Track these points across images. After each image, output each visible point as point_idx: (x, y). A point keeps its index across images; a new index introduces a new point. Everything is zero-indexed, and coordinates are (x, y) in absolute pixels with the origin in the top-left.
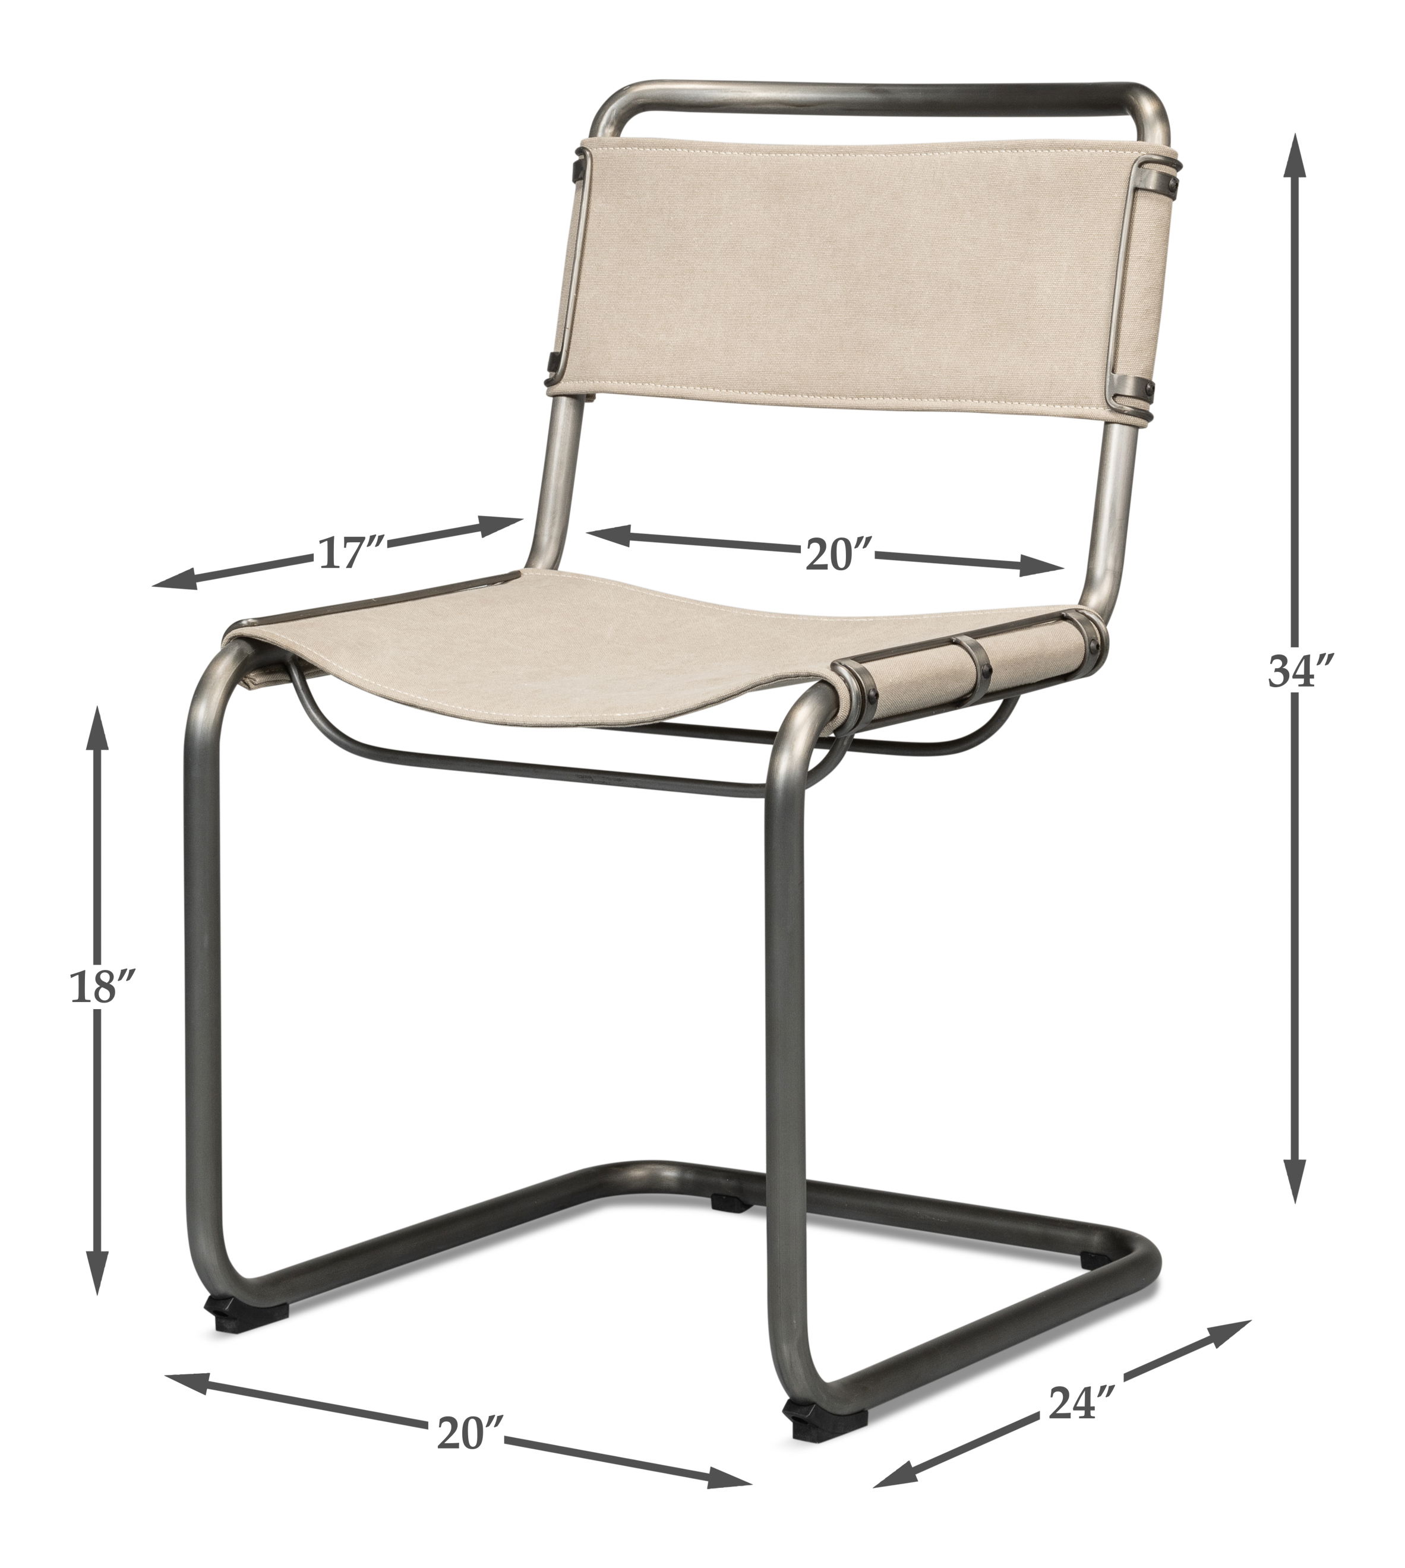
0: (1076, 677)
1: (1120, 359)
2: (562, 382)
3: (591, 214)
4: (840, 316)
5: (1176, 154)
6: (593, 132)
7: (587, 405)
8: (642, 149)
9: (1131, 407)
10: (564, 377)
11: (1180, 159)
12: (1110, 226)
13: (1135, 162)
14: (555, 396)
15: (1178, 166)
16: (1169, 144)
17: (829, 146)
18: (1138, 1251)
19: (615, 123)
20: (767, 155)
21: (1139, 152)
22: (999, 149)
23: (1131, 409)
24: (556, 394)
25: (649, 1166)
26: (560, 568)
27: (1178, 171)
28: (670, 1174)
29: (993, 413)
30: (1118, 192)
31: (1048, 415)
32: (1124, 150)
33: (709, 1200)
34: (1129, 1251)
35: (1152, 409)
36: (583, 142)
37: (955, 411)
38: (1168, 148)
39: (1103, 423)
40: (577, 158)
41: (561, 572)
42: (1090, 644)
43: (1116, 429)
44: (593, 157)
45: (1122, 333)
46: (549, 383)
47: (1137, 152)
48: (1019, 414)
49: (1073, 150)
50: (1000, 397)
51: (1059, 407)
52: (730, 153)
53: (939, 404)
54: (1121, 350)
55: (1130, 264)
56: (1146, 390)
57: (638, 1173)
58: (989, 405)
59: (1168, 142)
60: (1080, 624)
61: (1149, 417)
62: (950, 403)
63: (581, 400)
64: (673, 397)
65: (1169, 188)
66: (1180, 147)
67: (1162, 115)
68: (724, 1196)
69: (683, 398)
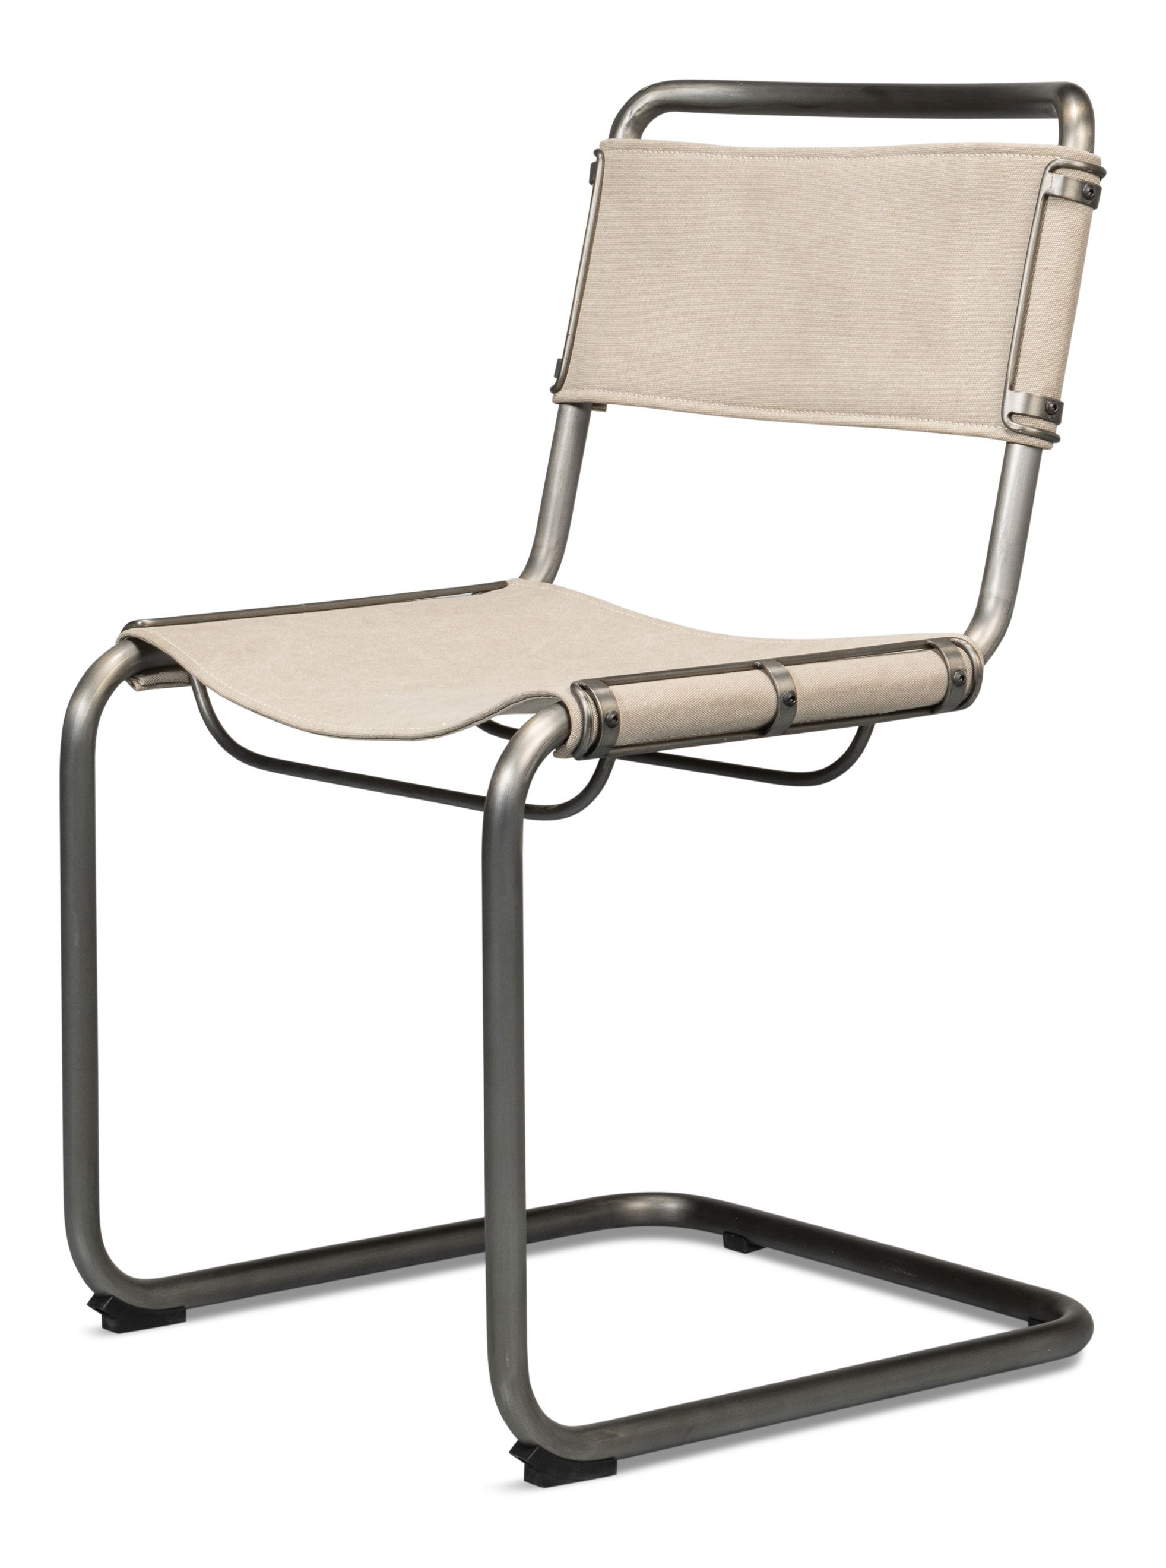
0: (940, 711)
1: (1020, 376)
2: (563, 389)
3: (599, 218)
4: (792, 326)
5: (1099, 160)
6: (613, 134)
7: (594, 414)
8: (646, 152)
9: (1037, 429)
10: (565, 384)
11: (1103, 165)
12: (1019, 235)
13: (1047, 167)
14: (561, 404)
15: (1100, 173)
16: (1092, 151)
17: (803, 149)
18: (1067, 1315)
19: (632, 124)
20: (751, 158)
21: (1054, 156)
22: (935, 153)
23: (1035, 430)
24: (562, 401)
25: (652, 1198)
26: (556, 582)
27: (1101, 178)
28: (672, 1206)
29: (905, 429)
30: (1027, 199)
31: (951, 433)
32: (1039, 154)
33: (721, 1237)
34: (1059, 1315)
35: (1060, 430)
36: (602, 144)
37: (874, 427)
38: (1092, 154)
39: (1005, 443)
40: (594, 159)
41: (556, 587)
42: (952, 676)
43: (1017, 449)
44: (606, 159)
45: (1023, 348)
46: (555, 389)
47: (1051, 157)
48: (926, 431)
49: (994, 155)
50: (913, 413)
51: (963, 424)
52: (720, 156)
53: (863, 419)
54: (1021, 366)
55: (1036, 274)
56: (1053, 411)
57: (639, 1205)
58: (902, 422)
59: (1091, 146)
60: (945, 655)
61: (1054, 439)
62: (871, 419)
63: (585, 408)
64: (647, 407)
65: (1090, 197)
66: (1103, 154)
67: (1089, 117)
68: (732, 1234)
69: (654, 407)
